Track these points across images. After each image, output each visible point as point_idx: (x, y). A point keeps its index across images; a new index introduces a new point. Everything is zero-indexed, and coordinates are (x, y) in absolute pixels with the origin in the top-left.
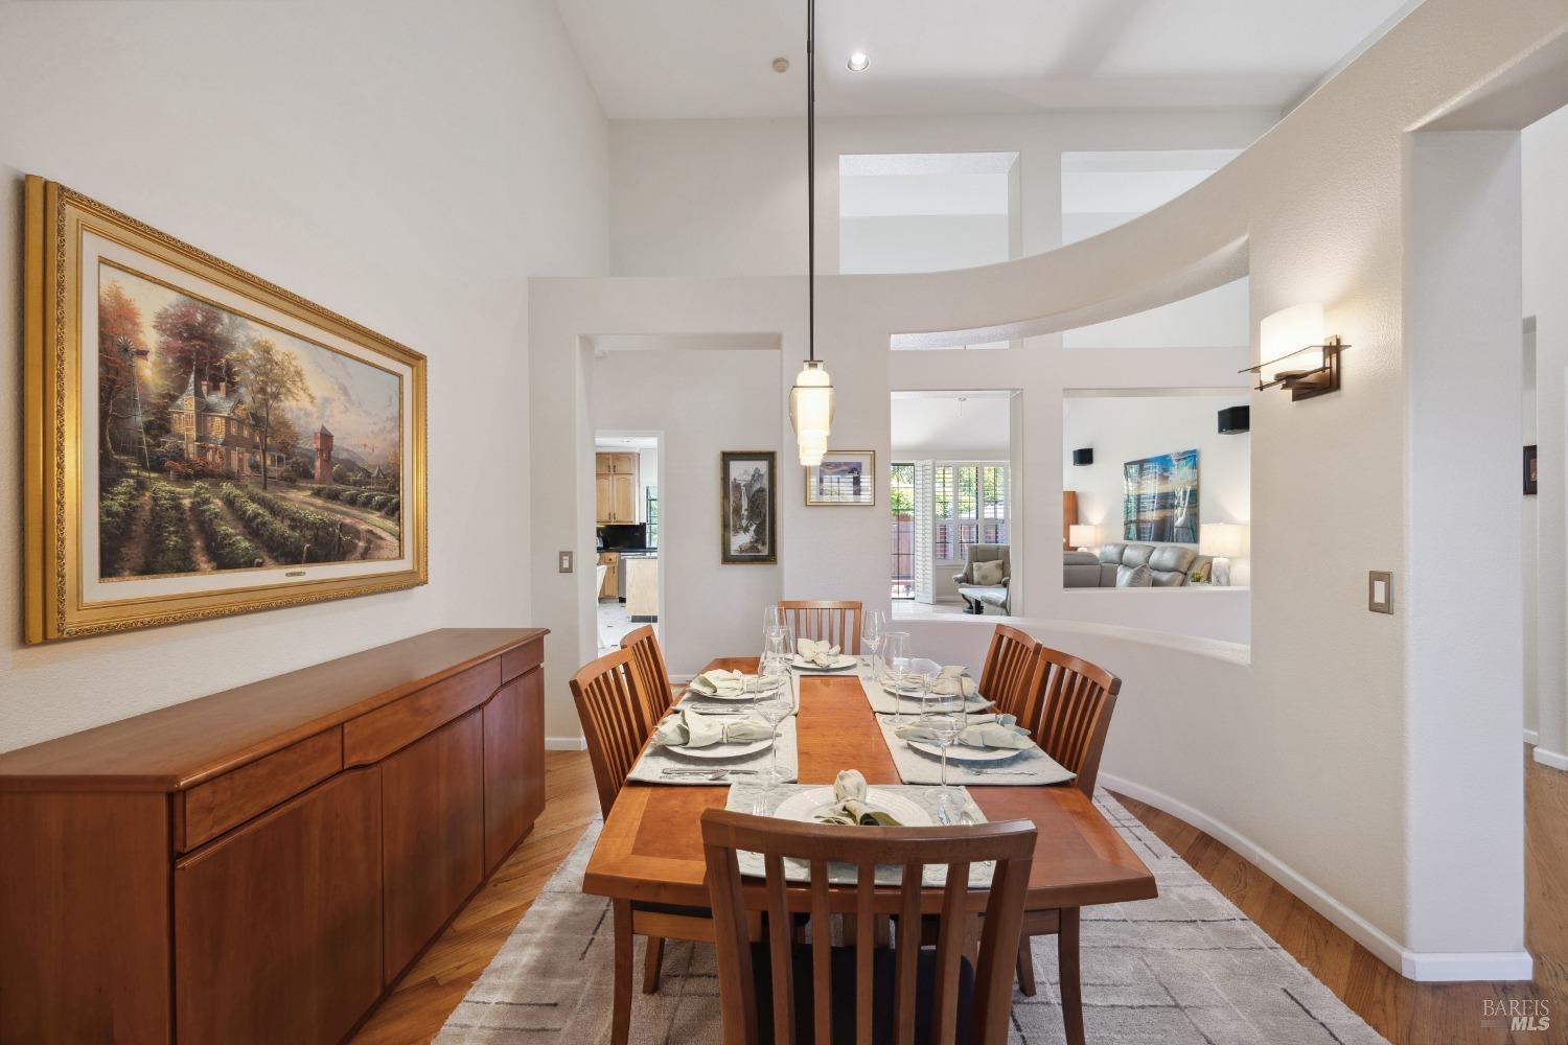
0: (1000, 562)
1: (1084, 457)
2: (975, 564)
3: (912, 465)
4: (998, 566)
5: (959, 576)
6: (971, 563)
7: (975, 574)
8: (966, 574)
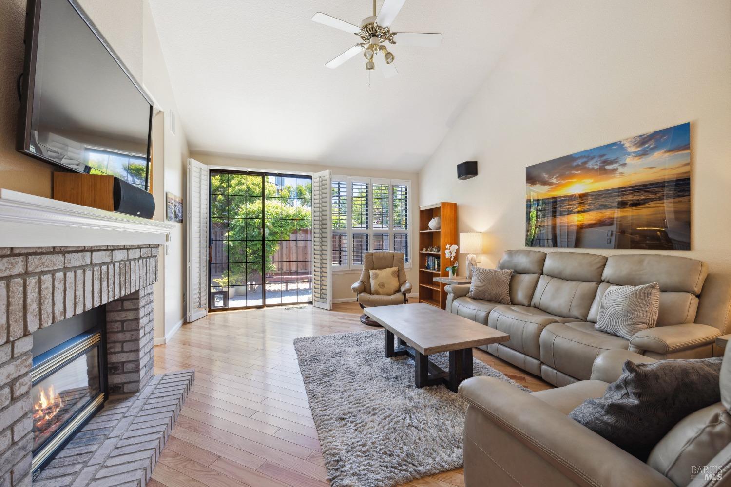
0: (395, 269)
1: (468, 170)
2: (371, 272)
3: (310, 177)
4: (393, 273)
5: (356, 285)
6: (367, 270)
7: (372, 282)
8: (362, 282)
